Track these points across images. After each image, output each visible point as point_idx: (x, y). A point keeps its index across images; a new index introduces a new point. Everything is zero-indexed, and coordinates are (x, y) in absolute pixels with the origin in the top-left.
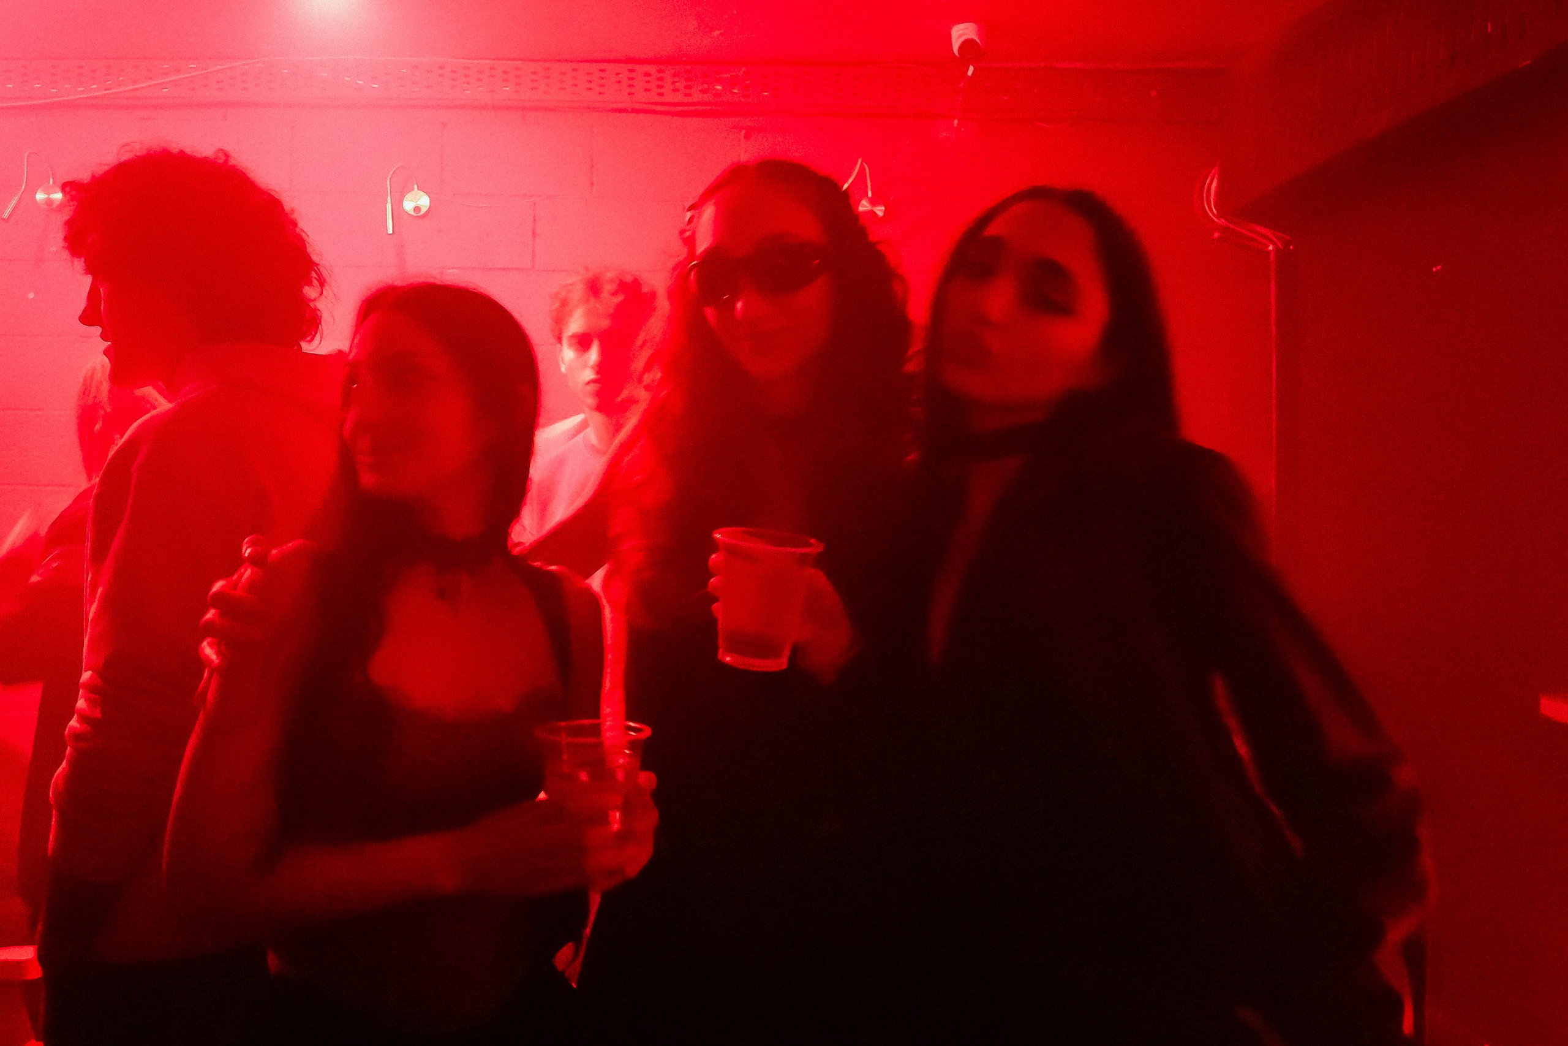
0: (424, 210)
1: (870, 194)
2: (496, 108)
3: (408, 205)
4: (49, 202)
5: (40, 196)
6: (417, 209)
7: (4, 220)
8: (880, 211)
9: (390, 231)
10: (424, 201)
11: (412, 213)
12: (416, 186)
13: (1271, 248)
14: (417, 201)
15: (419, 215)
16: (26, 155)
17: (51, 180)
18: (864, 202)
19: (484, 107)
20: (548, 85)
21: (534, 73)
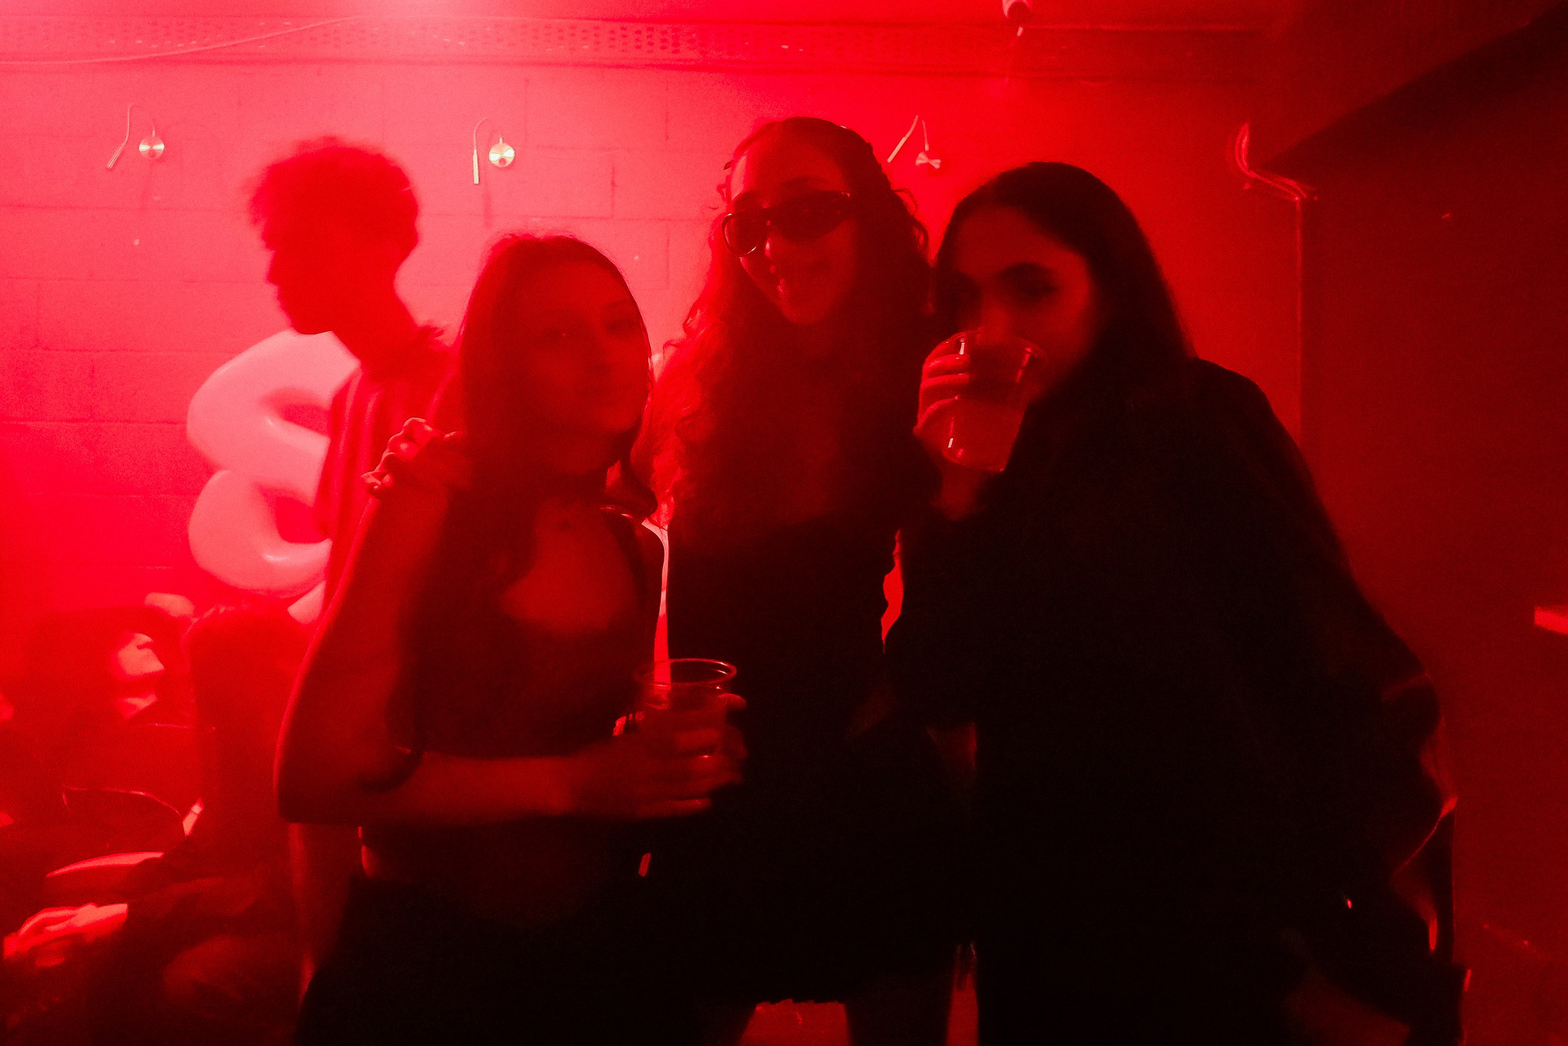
0: (509, 161)
1: (927, 148)
2: (576, 65)
3: (494, 157)
4: (152, 153)
5: (144, 148)
6: (502, 161)
7: (108, 170)
8: (936, 163)
9: (476, 181)
10: (509, 154)
11: (500, 166)
12: (501, 140)
13: (1297, 198)
14: (502, 153)
15: (505, 166)
16: (130, 106)
17: (154, 133)
18: (921, 155)
19: (563, 65)
20: (625, 44)
21: (612, 32)
